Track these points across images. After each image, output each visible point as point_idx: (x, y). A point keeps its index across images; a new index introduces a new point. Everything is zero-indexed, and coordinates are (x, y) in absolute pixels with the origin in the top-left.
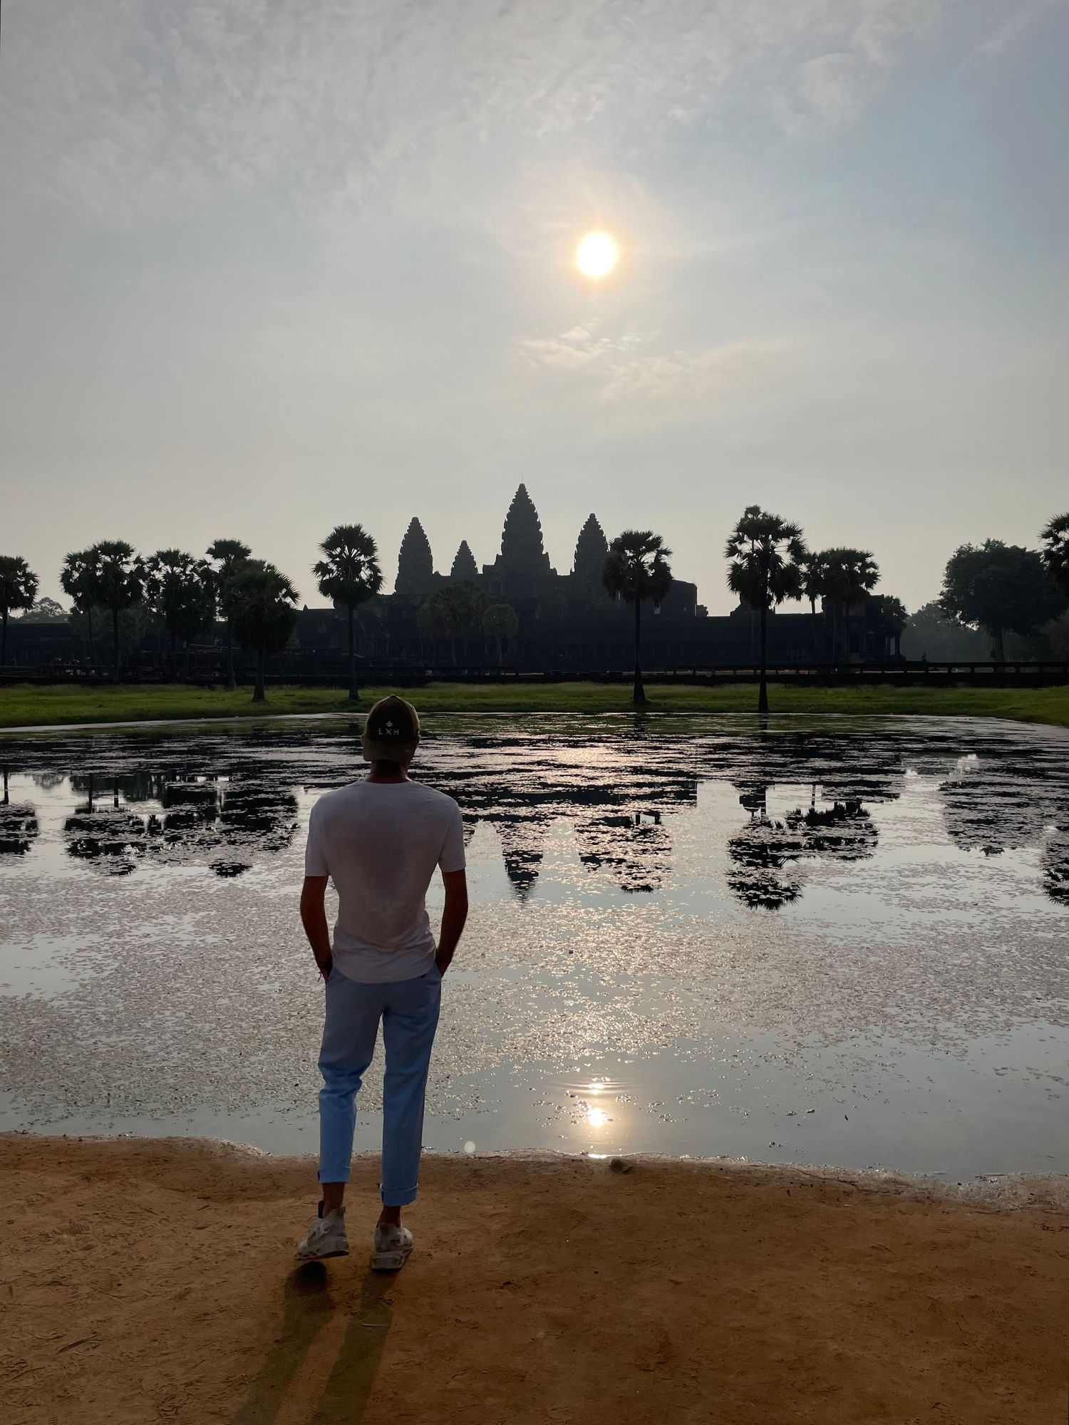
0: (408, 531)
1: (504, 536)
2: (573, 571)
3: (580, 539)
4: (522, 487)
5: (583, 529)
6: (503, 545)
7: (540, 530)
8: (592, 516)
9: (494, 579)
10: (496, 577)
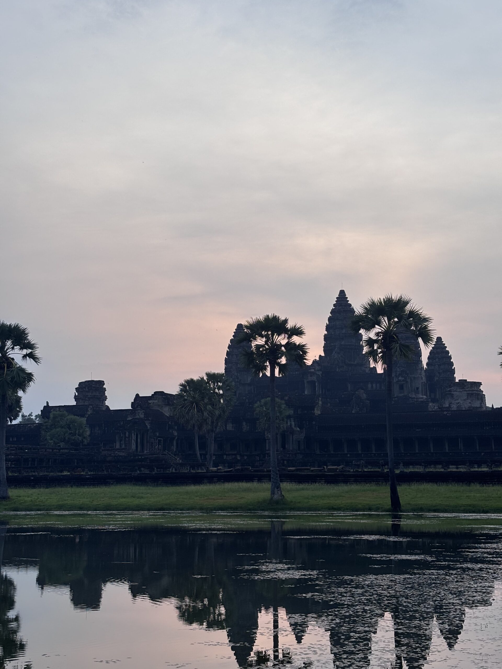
0: (233, 336)
1: (326, 338)
4: (342, 293)
6: (324, 347)
9: (310, 379)
10: (311, 376)
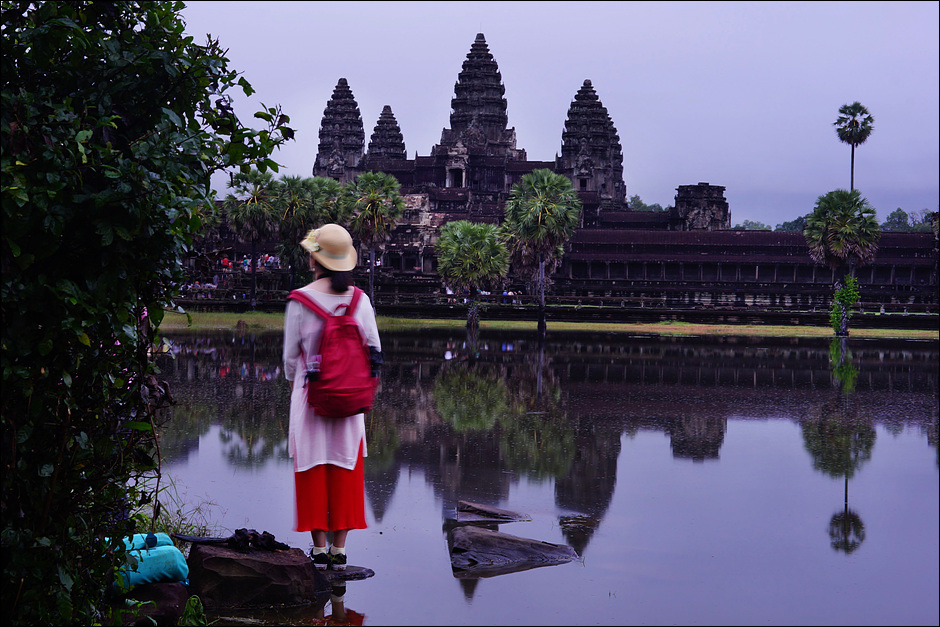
0: (333, 96)
1: (454, 104)
2: (560, 155)
3: (569, 114)
4: (481, 36)
5: (575, 100)
6: (452, 117)
7: (503, 97)
8: (587, 85)
9: (455, 165)
10: (456, 162)
